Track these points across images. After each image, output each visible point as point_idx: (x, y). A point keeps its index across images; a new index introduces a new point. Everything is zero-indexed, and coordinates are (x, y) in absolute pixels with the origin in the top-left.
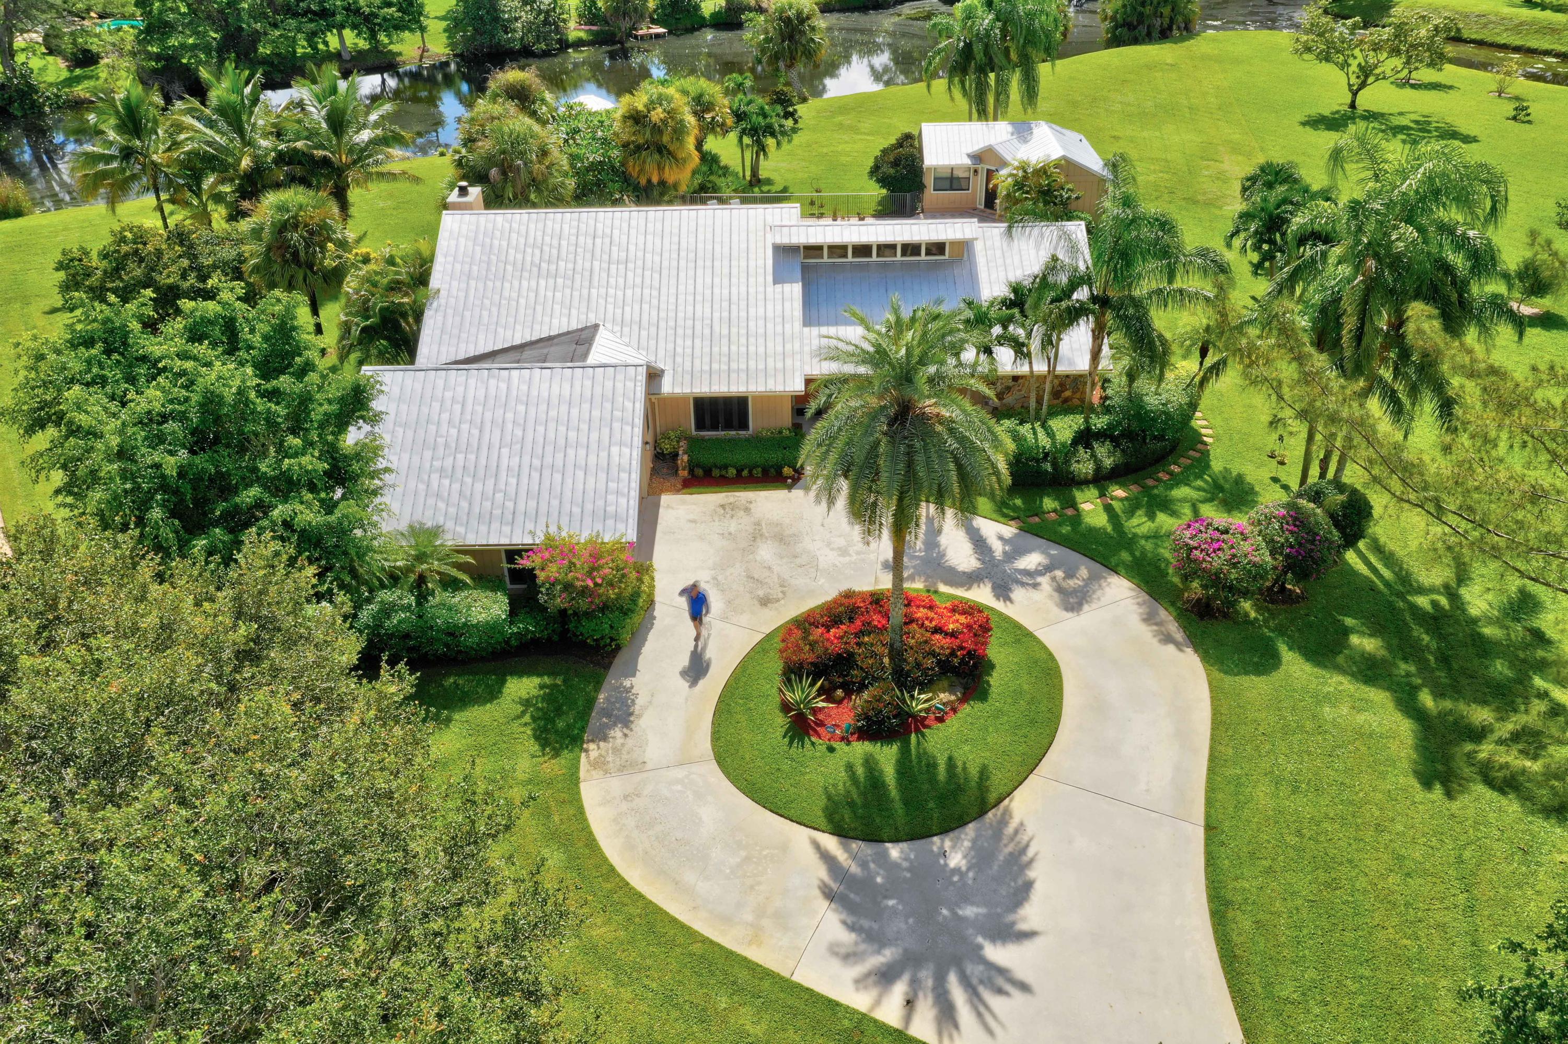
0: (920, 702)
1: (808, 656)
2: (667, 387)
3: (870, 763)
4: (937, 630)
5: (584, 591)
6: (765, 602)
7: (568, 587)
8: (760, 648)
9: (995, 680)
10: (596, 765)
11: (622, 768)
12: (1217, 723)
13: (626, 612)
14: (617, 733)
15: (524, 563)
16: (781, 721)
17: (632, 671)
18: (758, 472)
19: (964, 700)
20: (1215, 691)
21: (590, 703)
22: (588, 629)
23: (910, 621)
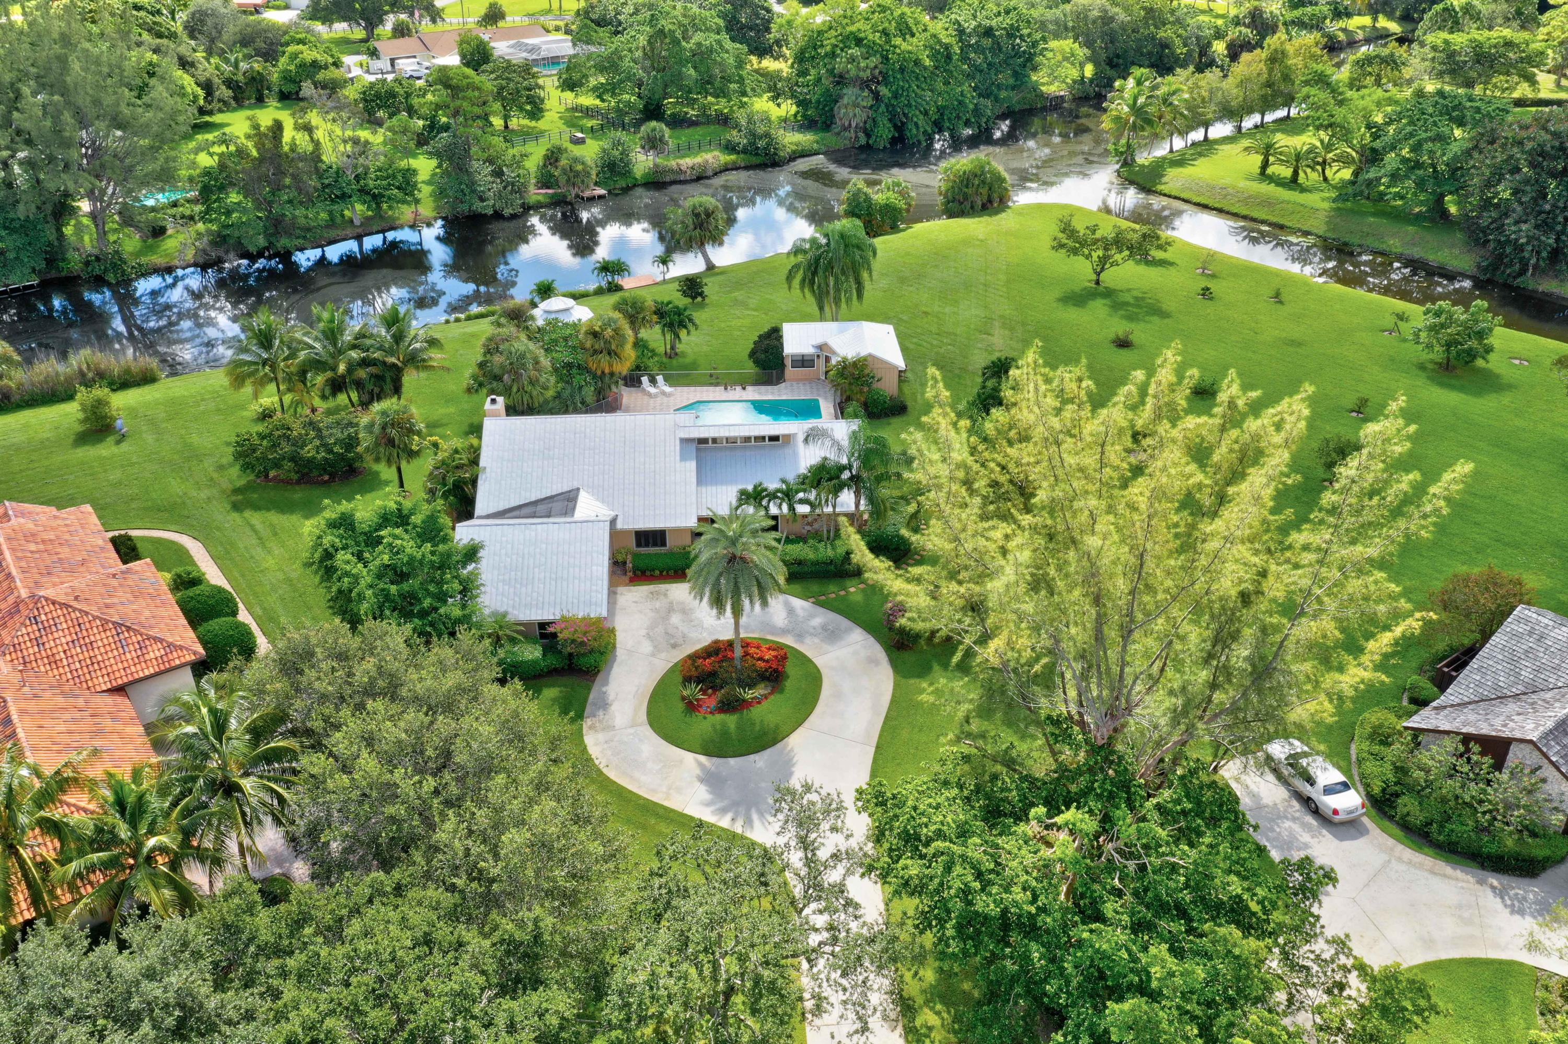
0: (749, 694)
1: (694, 673)
2: (620, 525)
3: (724, 724)
4: (761, 659)
5: (582, 644)
6: (674, 646)
7: (573, 641)
8: (671, 671)
9: (789, 684)
10: (590, 728)
11: (603, 729)
12: (894, 701)
13: (602, 654)
14: (601, 713)
15: (551, 630)
16: (681, 706)
17: (606, 682)
18: (671, 573)
19: (771, 693)
20: (896, 686)
21: (586, 700)
22: (584, 662)
23: (746, 654)
